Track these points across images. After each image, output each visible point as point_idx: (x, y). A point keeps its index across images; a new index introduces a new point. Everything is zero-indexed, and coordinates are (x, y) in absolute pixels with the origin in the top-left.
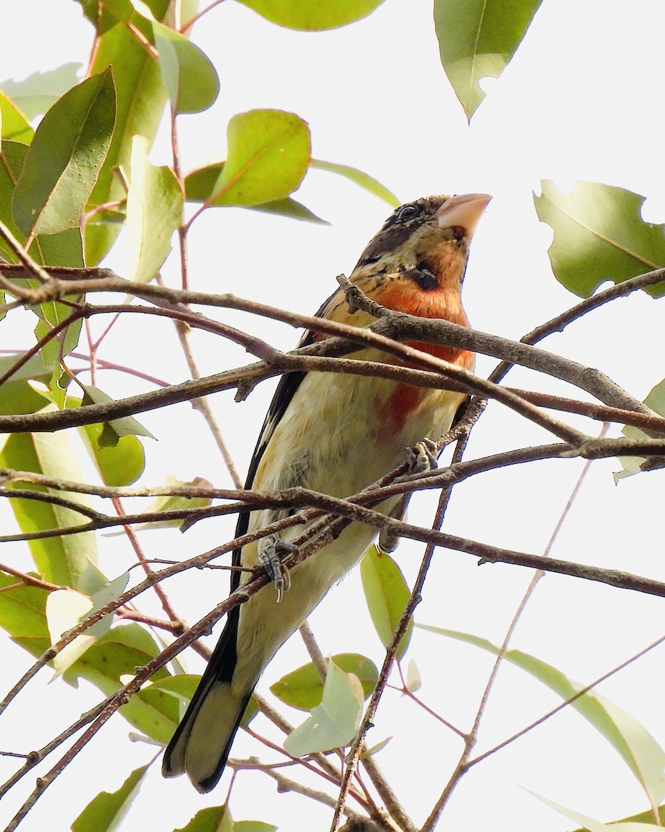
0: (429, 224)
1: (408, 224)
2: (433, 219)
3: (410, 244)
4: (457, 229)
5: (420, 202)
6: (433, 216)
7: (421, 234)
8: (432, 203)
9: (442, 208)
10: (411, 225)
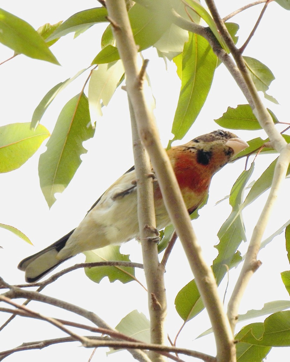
0: (223, 141)
1: (217, 137)
2: (226, 141)
3: (212, 143)
4: (231, 149)
5: (227, 133)
6: (227, 140)
7: (218, 143)
8: (230, 135)
9: (231, 139)
10: (218, 138)
